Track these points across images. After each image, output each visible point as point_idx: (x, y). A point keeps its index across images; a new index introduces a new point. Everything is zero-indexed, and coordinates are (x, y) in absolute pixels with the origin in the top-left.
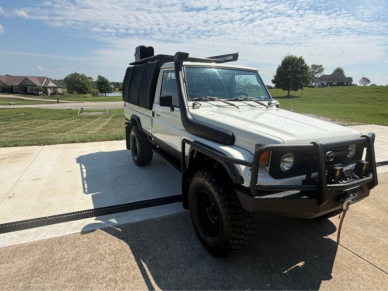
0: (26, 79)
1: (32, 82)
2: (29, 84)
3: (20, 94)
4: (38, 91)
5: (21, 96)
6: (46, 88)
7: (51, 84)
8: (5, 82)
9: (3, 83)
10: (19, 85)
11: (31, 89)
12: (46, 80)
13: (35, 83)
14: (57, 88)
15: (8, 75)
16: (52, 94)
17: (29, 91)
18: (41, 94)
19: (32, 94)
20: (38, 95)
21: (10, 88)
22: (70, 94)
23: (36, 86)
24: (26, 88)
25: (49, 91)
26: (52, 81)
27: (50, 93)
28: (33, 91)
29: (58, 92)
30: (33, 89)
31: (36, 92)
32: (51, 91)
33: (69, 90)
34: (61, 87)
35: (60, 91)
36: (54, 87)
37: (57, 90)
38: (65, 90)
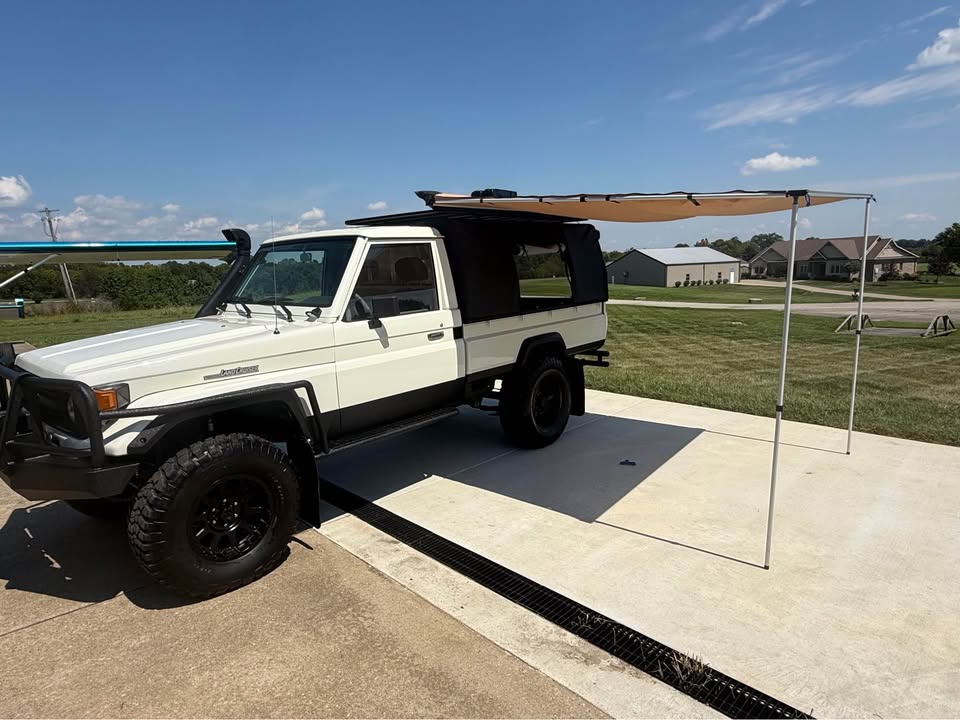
0: (829, 244)
1: (840, 252)
2: (830, 256)
3: (808, 279)
4: (849, 272)
5: (807, 284)
6: (869, 264)
7: (889, 253)
8: (784, 255)
9: (781, 256)
10: (811, 259)
11: (833, 267)
12: (876, 242)
13: (846, 254)
14: (901, 261)
15: (812, 238)
16: (883, 278)
17: (828, 272)
18: (854, 279)
19: (834, 279)
20: (844, 280)
22: (935, 277)
23: (846, 259)
24: (823, 267)
25: (877, 270)
26: (892, 245)
27: (879, 276)
28: (837, 272)
29: (902, 273)
30: (838, 267)
31: (844, 275)
32: (883, 269)
33: (935, 266)
34: (915, 260)
35: (909, 268)
36: (893, 261)
37: (901, 268)
38: (925, 267)
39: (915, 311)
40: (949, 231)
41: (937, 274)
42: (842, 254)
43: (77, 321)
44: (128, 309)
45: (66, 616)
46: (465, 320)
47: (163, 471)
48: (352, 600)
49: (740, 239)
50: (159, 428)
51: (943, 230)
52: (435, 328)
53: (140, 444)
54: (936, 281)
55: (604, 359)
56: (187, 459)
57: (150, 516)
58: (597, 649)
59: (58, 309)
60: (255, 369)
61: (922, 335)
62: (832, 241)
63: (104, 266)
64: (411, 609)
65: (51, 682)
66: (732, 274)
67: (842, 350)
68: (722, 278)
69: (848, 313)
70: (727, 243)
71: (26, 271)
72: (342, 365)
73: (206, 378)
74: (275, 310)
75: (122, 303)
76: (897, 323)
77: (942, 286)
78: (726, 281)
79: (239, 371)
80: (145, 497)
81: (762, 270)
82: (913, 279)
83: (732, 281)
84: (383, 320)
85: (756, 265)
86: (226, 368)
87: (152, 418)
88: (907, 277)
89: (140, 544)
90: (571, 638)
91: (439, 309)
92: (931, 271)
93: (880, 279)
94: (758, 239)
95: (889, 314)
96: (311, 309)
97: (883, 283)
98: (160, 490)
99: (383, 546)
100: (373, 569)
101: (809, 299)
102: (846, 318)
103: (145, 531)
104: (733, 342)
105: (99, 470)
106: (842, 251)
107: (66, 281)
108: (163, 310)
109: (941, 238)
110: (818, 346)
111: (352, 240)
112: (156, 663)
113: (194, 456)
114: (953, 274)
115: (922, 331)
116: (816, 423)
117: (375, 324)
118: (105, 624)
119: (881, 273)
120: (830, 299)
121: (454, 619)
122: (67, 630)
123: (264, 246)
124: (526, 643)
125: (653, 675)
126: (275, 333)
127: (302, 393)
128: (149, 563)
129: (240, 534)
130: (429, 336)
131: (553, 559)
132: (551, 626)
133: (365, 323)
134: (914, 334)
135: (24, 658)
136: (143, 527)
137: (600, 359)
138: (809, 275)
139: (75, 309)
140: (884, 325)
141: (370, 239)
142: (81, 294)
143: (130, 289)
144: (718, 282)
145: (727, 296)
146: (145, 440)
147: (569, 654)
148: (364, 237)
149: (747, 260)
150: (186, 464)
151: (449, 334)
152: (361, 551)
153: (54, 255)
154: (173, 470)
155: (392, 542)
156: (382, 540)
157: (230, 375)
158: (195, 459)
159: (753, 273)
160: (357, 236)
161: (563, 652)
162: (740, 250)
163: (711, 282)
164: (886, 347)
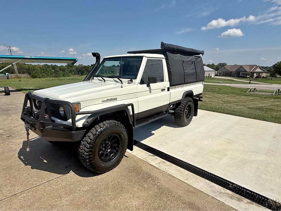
0: (241, 67)
2: (242, 70)
3: (235, 77)
4: (247, 75)
5: (234, 78)
6: (253, 73)
7: (258, 70)
8: (228, 69)
9: (227, 70)
10: (236, 71)
11: (242, 74)
12: (255, 67)
15: (236, 65)
16: (257, 77)
17: (241, 75)
18: (248, 77)
19: (242, 77)
20: (246, 78)
21: (230, 73)
23: (246, 71)
24: (239, 73)
25: (255, 75)
26: (260, 68)
27: (255, 77)
28: (243, 75)
29: (262, 76)
30: (243, 73)
31: (245, 76)
32: (257, 75)
33: (272, 74)
34: (266, 72)
35: (264, 75)
36: (260, 72)
37: (262, 75)
38: (268, 74)
39: (268, 87)
40: (276, 64)
41: (272, 77)
42: (245, 70)
43: (20, 81)
44: (34, 78)
45: (58, 179)
46: (171, 86)
47: (91, 132)
48: (150, 176)
49: (215, 64)
50: (92, 118)
51: (275, 64)
52: (163, 88)
53: (87, 123)
54: (272, 79)
55: (201, 99)
56: (99, 128)
57: (88, 147)
58: (240, 196)
59: (13, 77)
60: (116, 99)
61: (272, 95)
62: (242, 66)
63: (25, 64)
64: (170, 179)
65: (62, 203)
66: (213, 74)
67: (252, 98)
68: (210, 76)
69: (249, 87)
70: (211, 65)
71: (12, 64)
72: (140, 99)
73: (102, 101)
74: (114, 80)
75: (32, 76)
76: (263, 91)
77: (273, 80)
78: (211, 76)
79: (112, 99)
80: (86, 141)
81: (221, 73)
82: (265, 78)
83: (213, 77)
84: (151, 84)
85: (220, 72)
86: (108, 98)
87: (90, 115)
88: (263, 77)
89: (85, 156)
90: (228, 191)
91: (164, 81)
92: (270, 76)
93: (255, 78)
94: (220, 64)
95: (261, 88)
96: (129, 80)
97: (256, 79)
98: (92, 139)
99: (150, 157)
100: (151, 165)
101: (235, 82)
102: (249, 89)
103: (87, 152)
104: (219, 94)
105: (74, 132)
106: (245, 69)
107: (15, 69)
108: (46, 79)
109: (274, 66)
110: (244, 97)
111: (142, 57)
112: (95, 197)
113: (101, 127)
114: (276, 77)
115: (272, 93)
116: (267, 121)
117: (148, 86)
118: (71, 182)
119: (256, 76)
120: (242, 83)
121: (186, 183)
122: (60, 184)
123: (105, 59)
124: (215, 193)
125: (264, 206)
126: (121, 87)
127: (130, 108)
128: (88, 163)
129: (111, 153)
130: (162, 90)
131: (209, 163)
132: (220, 187)
133: (146, 85)
134: (270, 94)
135: (50, 194)
136: (86, 151)
137: (200, 99)
138: (235, 75)
139: (18, 77)
140: (261, 91)
141: (147, 57)
142: (19, 73)
143: (35, 72)
144: (209, 77)
145: (211, 81)
146: (88, 122)
147: (231, 198)
148: (146, 57)
149: (217, 71)
150: (99, 130)
151: (166, 89)
152: (144, 158)
153: (20, 60)
154: (95, 132)
155: (153, 156)
156: (149, 155)
157: (109, 101)
158: (102, 128)
159: (219, 75)
160: (143, 56)
161: (229, 197)
162: (214, 67)
163: (207, 77)
164: (265, 98)
